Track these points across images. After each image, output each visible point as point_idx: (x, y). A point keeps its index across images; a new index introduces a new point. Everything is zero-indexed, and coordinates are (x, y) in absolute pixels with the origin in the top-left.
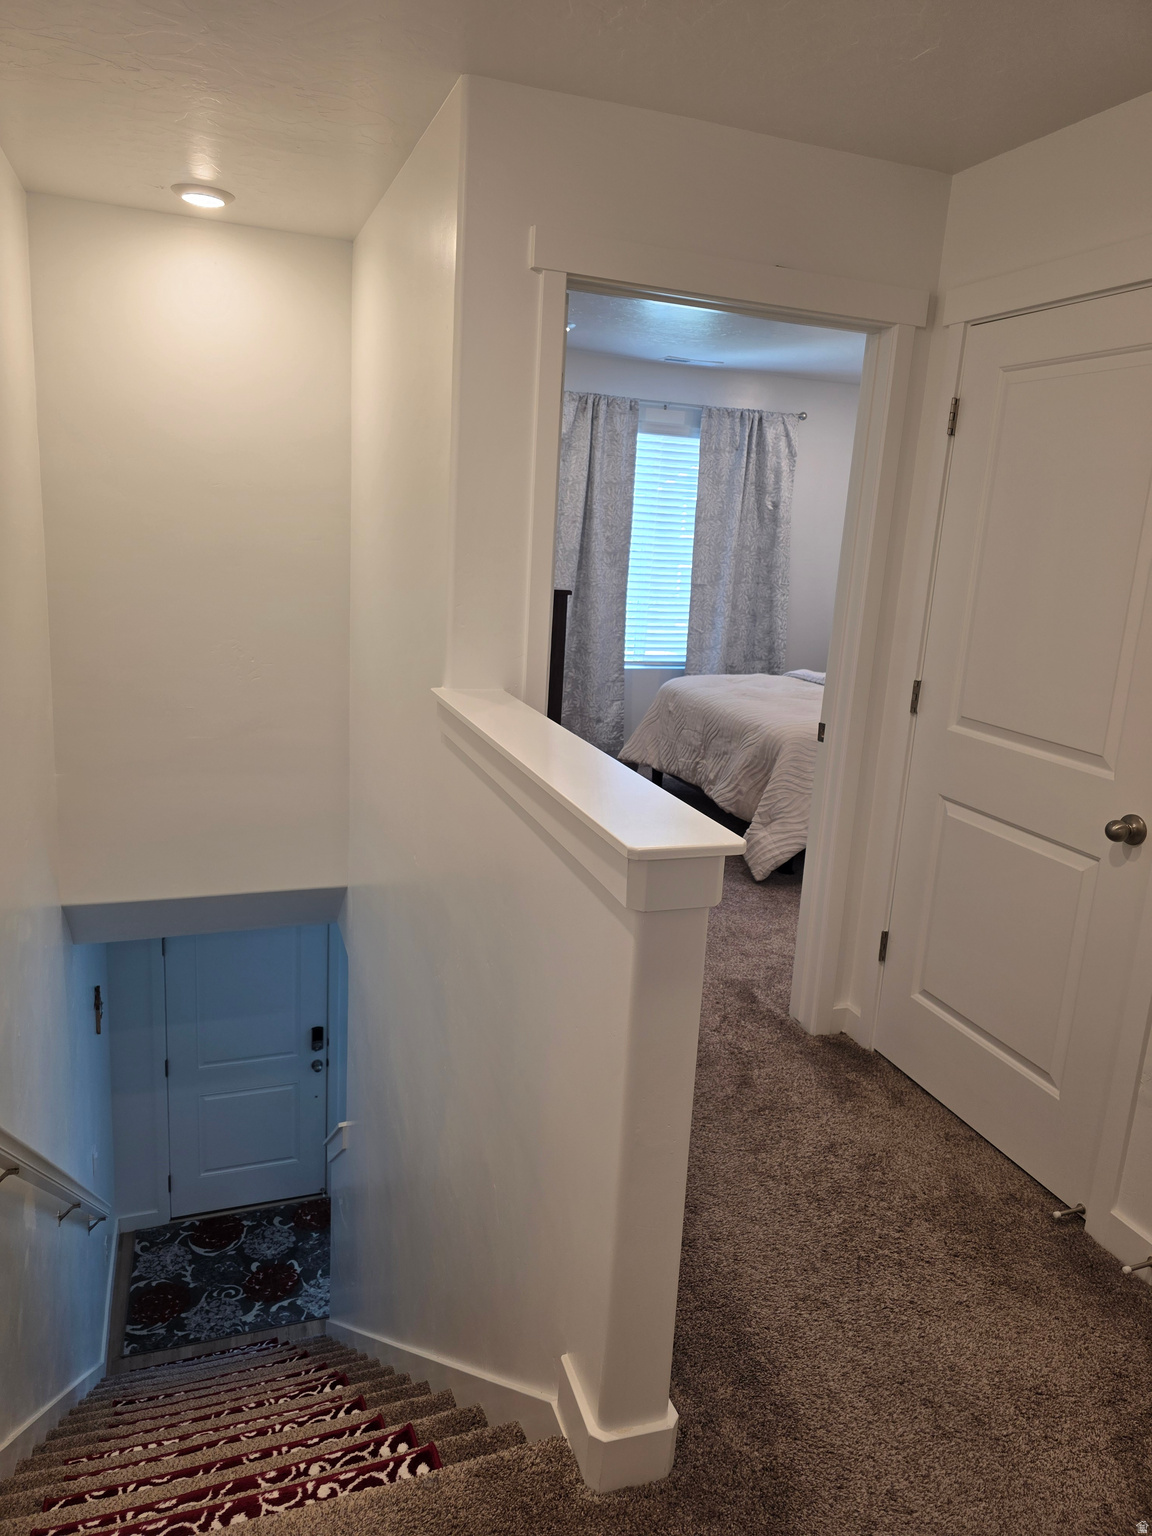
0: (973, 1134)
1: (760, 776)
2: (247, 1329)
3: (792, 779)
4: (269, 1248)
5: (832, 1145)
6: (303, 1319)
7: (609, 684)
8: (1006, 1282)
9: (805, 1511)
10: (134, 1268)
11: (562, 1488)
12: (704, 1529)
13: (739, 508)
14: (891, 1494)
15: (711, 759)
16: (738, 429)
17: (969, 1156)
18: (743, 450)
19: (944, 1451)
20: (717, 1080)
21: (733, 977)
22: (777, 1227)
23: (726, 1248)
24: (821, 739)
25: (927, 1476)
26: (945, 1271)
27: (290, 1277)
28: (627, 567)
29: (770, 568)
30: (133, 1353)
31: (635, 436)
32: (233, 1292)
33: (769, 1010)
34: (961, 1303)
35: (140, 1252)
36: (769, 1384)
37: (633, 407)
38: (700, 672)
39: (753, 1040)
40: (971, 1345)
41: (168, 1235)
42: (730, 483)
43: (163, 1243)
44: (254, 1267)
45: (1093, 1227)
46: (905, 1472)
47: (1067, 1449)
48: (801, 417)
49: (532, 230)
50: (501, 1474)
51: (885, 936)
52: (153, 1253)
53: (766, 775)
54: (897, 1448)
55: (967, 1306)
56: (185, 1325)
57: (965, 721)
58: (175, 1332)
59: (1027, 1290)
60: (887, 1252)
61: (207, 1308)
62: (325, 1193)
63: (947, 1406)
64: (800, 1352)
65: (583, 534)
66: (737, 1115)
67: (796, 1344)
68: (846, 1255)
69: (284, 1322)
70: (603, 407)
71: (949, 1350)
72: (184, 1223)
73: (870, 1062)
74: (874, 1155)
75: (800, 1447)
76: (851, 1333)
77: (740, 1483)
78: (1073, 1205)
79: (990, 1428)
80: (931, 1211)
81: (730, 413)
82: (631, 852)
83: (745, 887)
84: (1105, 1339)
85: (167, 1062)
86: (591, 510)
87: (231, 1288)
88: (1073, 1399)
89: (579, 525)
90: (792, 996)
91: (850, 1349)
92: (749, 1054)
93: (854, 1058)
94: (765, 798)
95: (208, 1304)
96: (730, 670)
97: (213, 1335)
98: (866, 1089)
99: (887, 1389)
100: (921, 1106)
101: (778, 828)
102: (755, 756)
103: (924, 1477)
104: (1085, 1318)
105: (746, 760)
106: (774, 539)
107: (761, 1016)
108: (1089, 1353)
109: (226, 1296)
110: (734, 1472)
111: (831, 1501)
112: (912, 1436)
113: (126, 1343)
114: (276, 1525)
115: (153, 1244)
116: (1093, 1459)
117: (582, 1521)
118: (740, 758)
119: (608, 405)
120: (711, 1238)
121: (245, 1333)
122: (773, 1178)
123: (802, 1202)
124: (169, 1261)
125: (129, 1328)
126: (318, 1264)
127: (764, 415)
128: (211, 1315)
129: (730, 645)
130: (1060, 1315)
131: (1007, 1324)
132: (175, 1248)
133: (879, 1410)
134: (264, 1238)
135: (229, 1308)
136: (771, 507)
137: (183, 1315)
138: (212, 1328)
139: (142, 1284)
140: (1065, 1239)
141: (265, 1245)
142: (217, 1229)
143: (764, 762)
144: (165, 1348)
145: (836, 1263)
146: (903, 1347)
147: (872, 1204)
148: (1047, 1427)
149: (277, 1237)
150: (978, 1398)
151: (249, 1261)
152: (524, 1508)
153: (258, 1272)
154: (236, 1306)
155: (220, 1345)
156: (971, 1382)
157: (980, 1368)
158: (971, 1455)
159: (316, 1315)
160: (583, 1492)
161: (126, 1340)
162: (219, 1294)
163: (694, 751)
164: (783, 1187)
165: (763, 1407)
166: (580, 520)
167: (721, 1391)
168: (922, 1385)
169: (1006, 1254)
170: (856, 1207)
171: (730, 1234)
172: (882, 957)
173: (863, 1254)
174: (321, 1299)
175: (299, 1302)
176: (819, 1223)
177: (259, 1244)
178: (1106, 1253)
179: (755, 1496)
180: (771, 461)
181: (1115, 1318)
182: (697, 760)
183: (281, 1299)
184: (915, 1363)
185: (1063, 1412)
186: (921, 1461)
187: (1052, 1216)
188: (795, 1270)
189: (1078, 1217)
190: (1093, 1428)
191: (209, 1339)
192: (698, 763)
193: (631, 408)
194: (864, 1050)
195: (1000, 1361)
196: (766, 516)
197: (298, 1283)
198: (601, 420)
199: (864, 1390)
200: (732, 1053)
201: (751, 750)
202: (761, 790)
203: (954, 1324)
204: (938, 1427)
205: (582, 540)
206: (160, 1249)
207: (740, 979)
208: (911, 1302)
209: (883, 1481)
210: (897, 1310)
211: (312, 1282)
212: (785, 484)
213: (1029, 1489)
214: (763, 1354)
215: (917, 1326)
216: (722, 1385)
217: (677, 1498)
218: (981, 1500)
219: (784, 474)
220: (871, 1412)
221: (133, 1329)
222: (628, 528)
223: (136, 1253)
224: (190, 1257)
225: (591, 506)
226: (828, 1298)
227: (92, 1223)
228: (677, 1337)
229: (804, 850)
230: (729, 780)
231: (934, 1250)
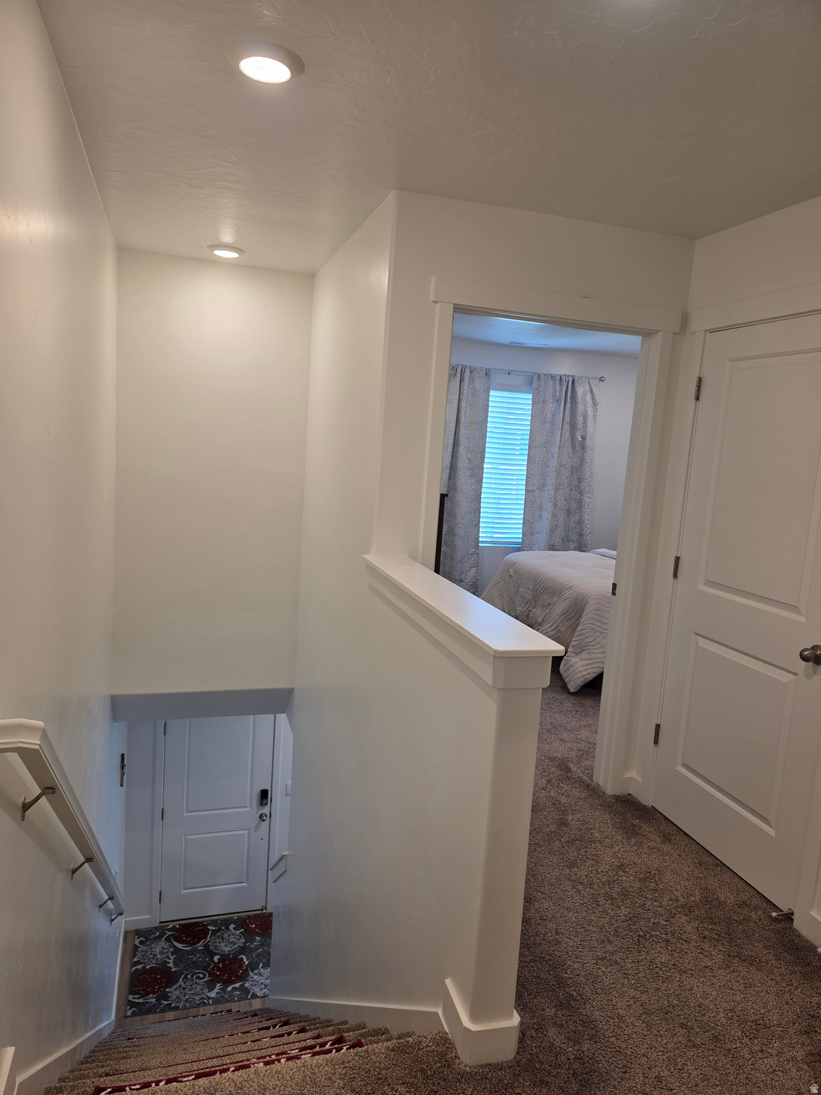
0: (719, 862)
1: (574, 620)
2: (211, 1002)
3: (595, 623)
4: (226, 946)
5: (622, 865)
6: (249, 997)
7: (468, 556)
8: (738, 955)
9: (602, 1084)
10: (135, 956)
11: (446, 1061)
12: (536, 1090)
13: (559, 440)
14: (658, 1078)
15: (540, 608)
16: (558, 387)
17: (715, 876)
18: (561, 401)
19: (693, 1055)
20: (544, 821)
21: (555, 755)
22: (584, 914)
23: (552, 925)
24: (614, 594)
25: (683, 1069)
26: (697, 947)
27: (241, 966)
28: (482, 478)
29: (580, 480)
30: (134, 1014)
31: (489, 392)
32: (202, 976)
33: (579, 777)
34: (707, 967)
35: (138, 945)
36: (579, 1009)
37: (487, 374)
38: (531, 549)
39: (568, 796)
40: (713, 993)
41: (158, 934)
42: (552, 423)
43: (154, 939)
44: (216, 958)
45: (799, 924)
46: (667, 1066)
47: (776, 1058)
48: (601, 379)
49: (433, 279)
50: (408, 1051)
51: (658, 727)
52: (147, 946)
53: (577, 619)
54: (662, 1052)
55: (712, 969)
56: (169, 997)
57: (709, 583)
58: (162, 1001)
59: (752, 961)
60: (658, 933)
61: (184, 986)
62: (266, 909)
63: (696, 1028)
64: (600, 991)
65: (452, 456)
66: (558, 843)
67: (597, 986)
68: (631, 934)
69: (236, 999)
70: (467, 373)
71: (699, 995)
72: (168, 926)
73: (649, 814)
74: (650, 872)
75: (599, 1047)
76: (633, 982)
77: (560, 1065)
78: (785, 909)
79: (725, 1043)
80: (688, 910)
81: (553, 377)
82: (496, 651)
83: (563, 697)
84: (804, 994)
85: (163, 810)
86: (458, 440)
87: (200, 973)
88: (781, 1029)
89: (450, 450)
90: (595, 769)
91: (632, 991)
92: (566, 805)
93: (638, 810)
94: (577, 636)
95: (185, 983)
96: (552, 548)
97: (188, 1005)
98: (645, 831)
99: (656, 1016)
100: (683, 843)
101: (586, 656)
102: (570, 607)
103: (680, 1070)
104: (791, 981)
105: (564, 609)
106: (582, 460)
107: (574, 781)
108: (793, 1002)
109: (197, 978)
110: (556, 1059)
111: (618, 1080)
112: (673, 1045)
113: (129, 1007)
114: (269, 1071)
115: (147, 939)
116: (793, 1066)
117: (459, 1081)
118: (560, 608)
119: (471, 372)
120: (540, 918)
121: (210, 1005)
122: (582, 884)
123: (601, 900)
124: (158, 952)
125: (130, 997)
126: (260, 959)
127: (576, 378)
128: (186, 990)
129: (552, 531)
130: (774, 977)
131: (738, 981)
132: (162, 943)
133: (651, 1028)
134: (223, 939)
135: (199, 987)
136: (581, 440)
137: (167, 990)
138: (187, 1000)
139: (139, 967)
140: (779, 931)
141: (223, 944)
142: (191, 931)
143: (576, 610)
144: (155, 1012)
145: (623, 939)
146: (667, 992)
147: (649, 903)
148: (763, 1045)
149: (232, 939)
150: (717, 1025)
151: (212, 954)
152: (422, 1071)
153: (219, 963)
154: (204, 986)
155: (193, 1011)
156: (712, 1015)
157: (719, 1007)
158: (711, 1058)
159: (258, 994)
160: (459, 1064)
161: (129, 1005)
162: (192, 977)
163: (528, 603)
164: (588, 890)
165: (575, 1022)
166: (451, 447)
167: (548, 1010)
168: (680, 1015)
169: (739, 939)
170: (637, 905)
171: (553, 917)
172: (656, 742)
173: (642, 934)
174: (262, 983)
175: (246, 985)
176: (612, 913)
177: (219, 943)
178: (807, 941)
179: (570, 1073)
180: (580, 408)
181: (811, 982)
182: (530, 609)
183: (234, 982)
184: (675, 1002)
185: (774, 1036)
186: (678, 1060)
187: (771, 916)
188: (597, 941)
189: (789, 917)
190: (794, 1047)
191: (185, 1008)
192: (530, 611)
193: (486, 375)
194: (645, 806)
195: (733, 1003)
196: (577, 445)
197: (246, 972)
198: (466, 382)
199: (641, 1016)
200: (554, 804)
201: (567, 602)
202: (574, 630)
203: (702, 979)
204: (690, 1041)
205: (452, 460)
206: (152, 943)
207: (560, 756)
208: (674, 965)
209: (653, 1070)
210: (664, 969)
211: (256, 972)
212: (590, 423)
213: (749, 1080)
214: (575, 990)
215: (677, 979)
216: (548, 1007)
217: (519, 1071)
218: (717, 1085)
219: (590, 417)
220: (646, 1029)
221: (133, 998)
222: (483, 452)
223: (136, 945)
224: (172, 949)
225: (458, 438)
226: (618, 959)
227: (113, 917)
228: (519, 977)
229: (603, 672)
230: (552, 622)
231: (690, 934)
